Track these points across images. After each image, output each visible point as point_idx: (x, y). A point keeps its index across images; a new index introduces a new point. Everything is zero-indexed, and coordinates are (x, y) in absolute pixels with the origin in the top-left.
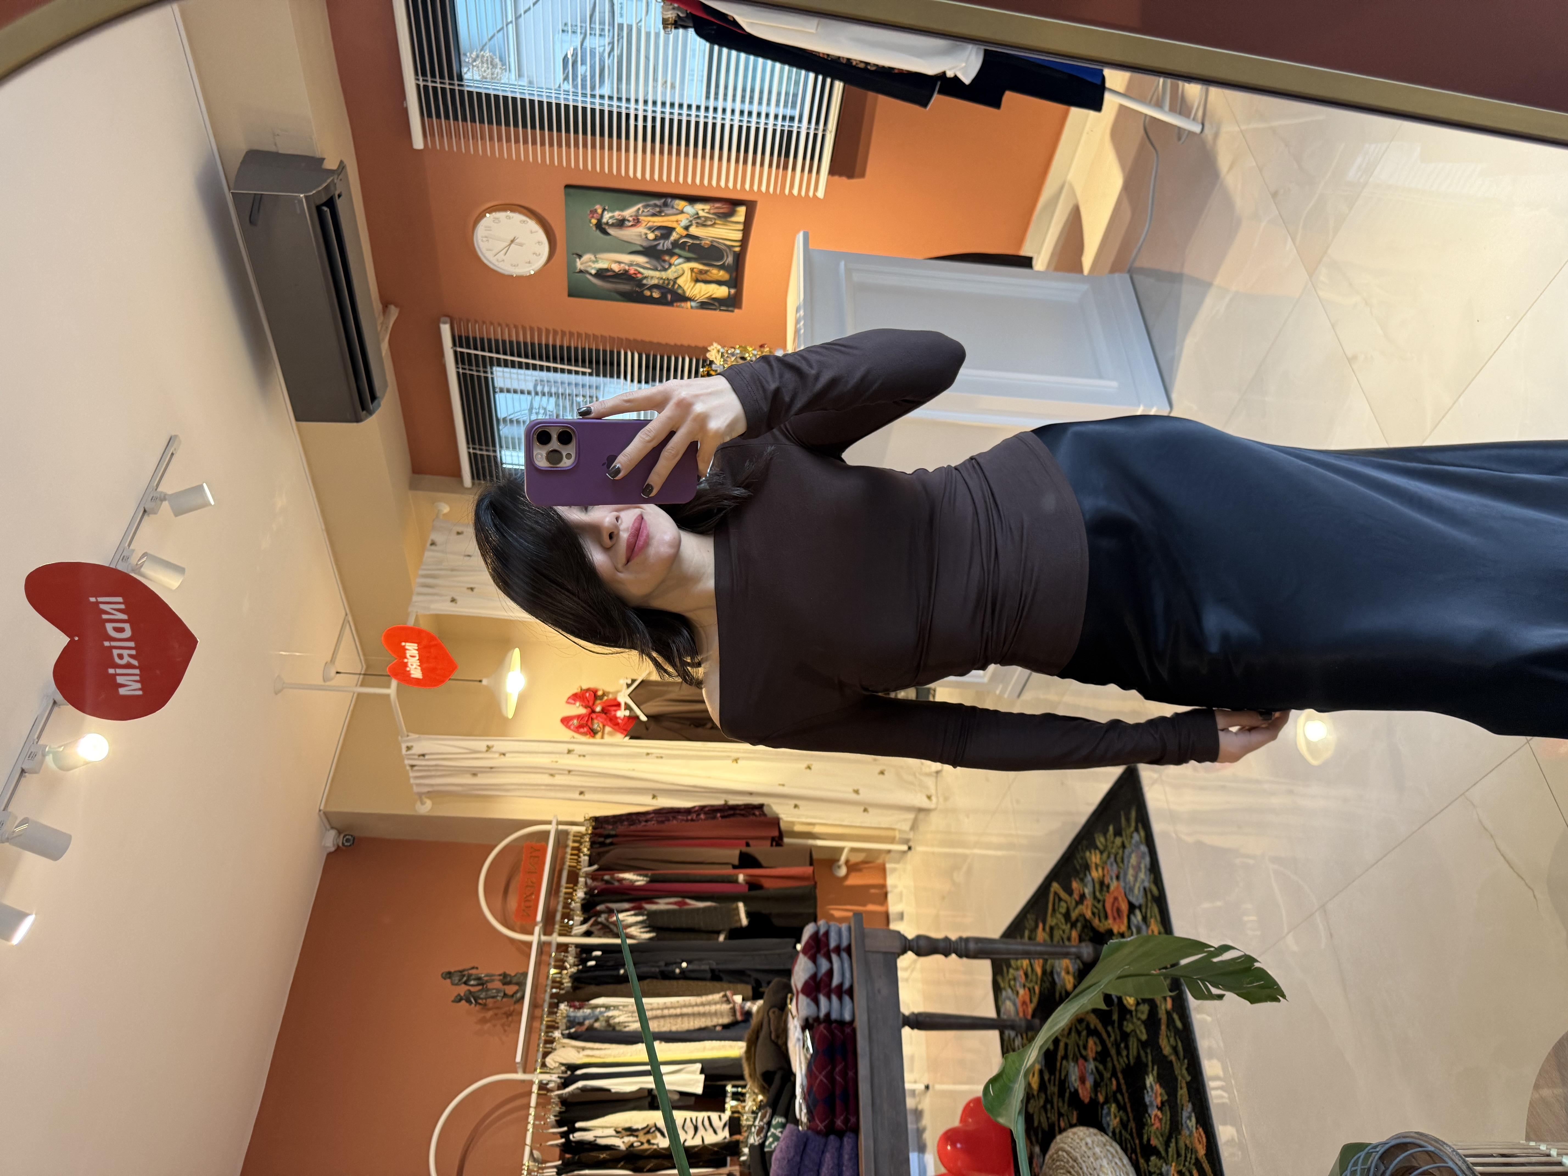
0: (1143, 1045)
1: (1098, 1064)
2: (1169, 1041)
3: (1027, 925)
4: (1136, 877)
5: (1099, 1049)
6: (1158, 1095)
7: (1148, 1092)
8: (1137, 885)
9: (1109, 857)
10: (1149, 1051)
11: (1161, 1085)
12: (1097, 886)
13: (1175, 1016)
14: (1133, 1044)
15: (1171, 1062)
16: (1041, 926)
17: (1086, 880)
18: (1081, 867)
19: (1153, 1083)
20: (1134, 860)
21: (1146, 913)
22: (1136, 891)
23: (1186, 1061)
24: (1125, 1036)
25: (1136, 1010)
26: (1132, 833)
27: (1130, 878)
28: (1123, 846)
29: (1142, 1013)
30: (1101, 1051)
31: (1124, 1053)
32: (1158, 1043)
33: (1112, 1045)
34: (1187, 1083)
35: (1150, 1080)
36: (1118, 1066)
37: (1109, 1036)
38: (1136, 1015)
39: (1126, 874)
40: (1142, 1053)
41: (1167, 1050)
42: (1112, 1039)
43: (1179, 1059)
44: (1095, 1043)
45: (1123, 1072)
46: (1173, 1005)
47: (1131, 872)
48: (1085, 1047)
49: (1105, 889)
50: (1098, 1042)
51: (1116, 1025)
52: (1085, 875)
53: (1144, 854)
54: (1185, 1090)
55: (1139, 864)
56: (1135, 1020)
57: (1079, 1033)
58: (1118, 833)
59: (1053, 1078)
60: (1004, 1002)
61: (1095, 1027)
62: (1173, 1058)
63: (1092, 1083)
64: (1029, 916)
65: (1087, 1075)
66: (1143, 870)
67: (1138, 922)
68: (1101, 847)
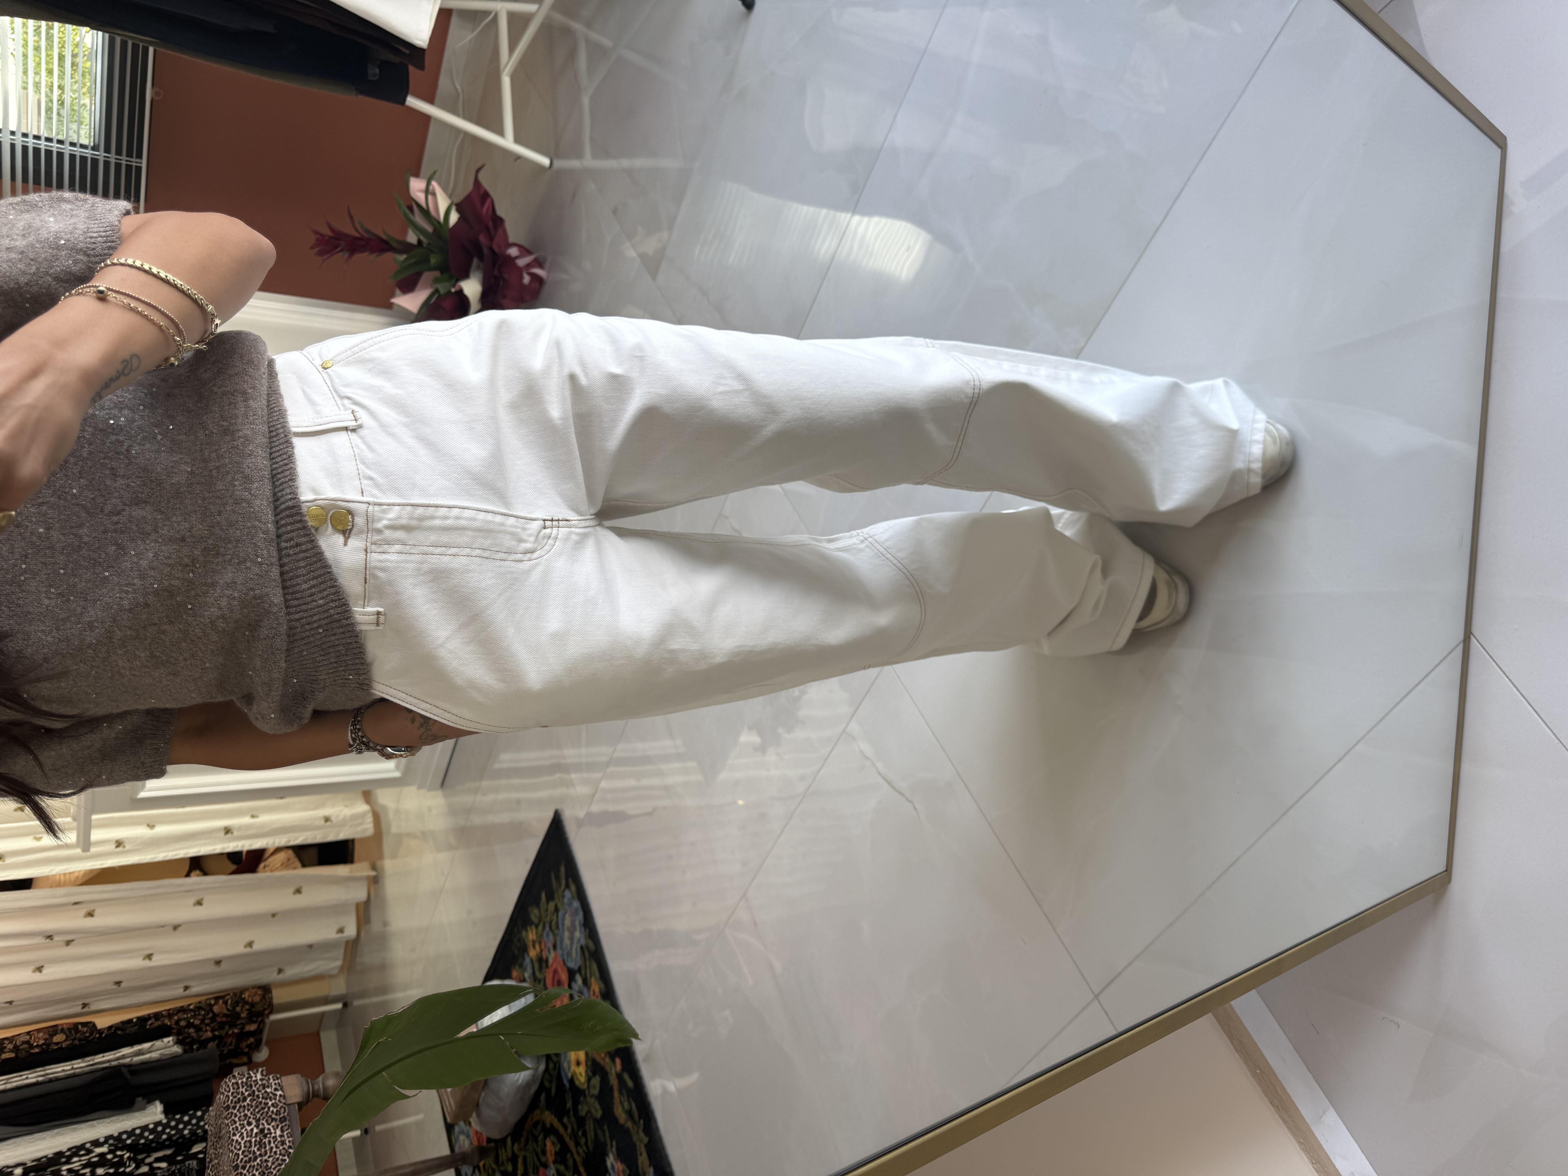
0: (599, 1123)
1: (558, 1166)
2: (623, 1106)
4: (571, 938)
5: (558, 1147)
6: (621, 1173)
7: (610, 1175)
8: (574, 946)
9: (544, 928)
11: (621, 1162)
12: (536, 964)
13: (626, 1078)
14: (590, 1128)
15: (628, 1130)
17: (524, 961)
18: (518, 951)
19: (614, 1162)
20: (568, 921)
21: (586, 974)
22: (574, 955)
23: (641, 1120)
24: (581, 1122)
25: (589, 1088)
26: (564, 891)
27: (566, 942)
28: (557, 910)
29: (594, 1087)
30: (560, 1150)
31: (583, 1141)
32: (614, 1113)
33: (570, 1138)
34: (645, 1146)
35: (610, 1160)
36: (578, 1159)
37: (566, 1128)
38: (589, 1093)
39: (562, 940)
40: (599, 1132)
41: (623, 1118)
42: (569, 1131)
43: (634, 1122)
44: (553, 1143)
45: (584, 1164)
46: (623, 1067)
47: (566, 935)
48: (544, 1152)
49: (544, 965)
50: (555, 1140)
51: (571, 1113)
52: (523, 956)
53: (577, 909)
54: (645, 1155)
55: (573, 922)
56: (589, 1099)
57: (536, 1139)
58: (550, 897)
60: (457, 1139)
61: (552, 1125)
62: (629, 1125)
66: (578, 927)
67: (579, 987)
68: (534, 919)
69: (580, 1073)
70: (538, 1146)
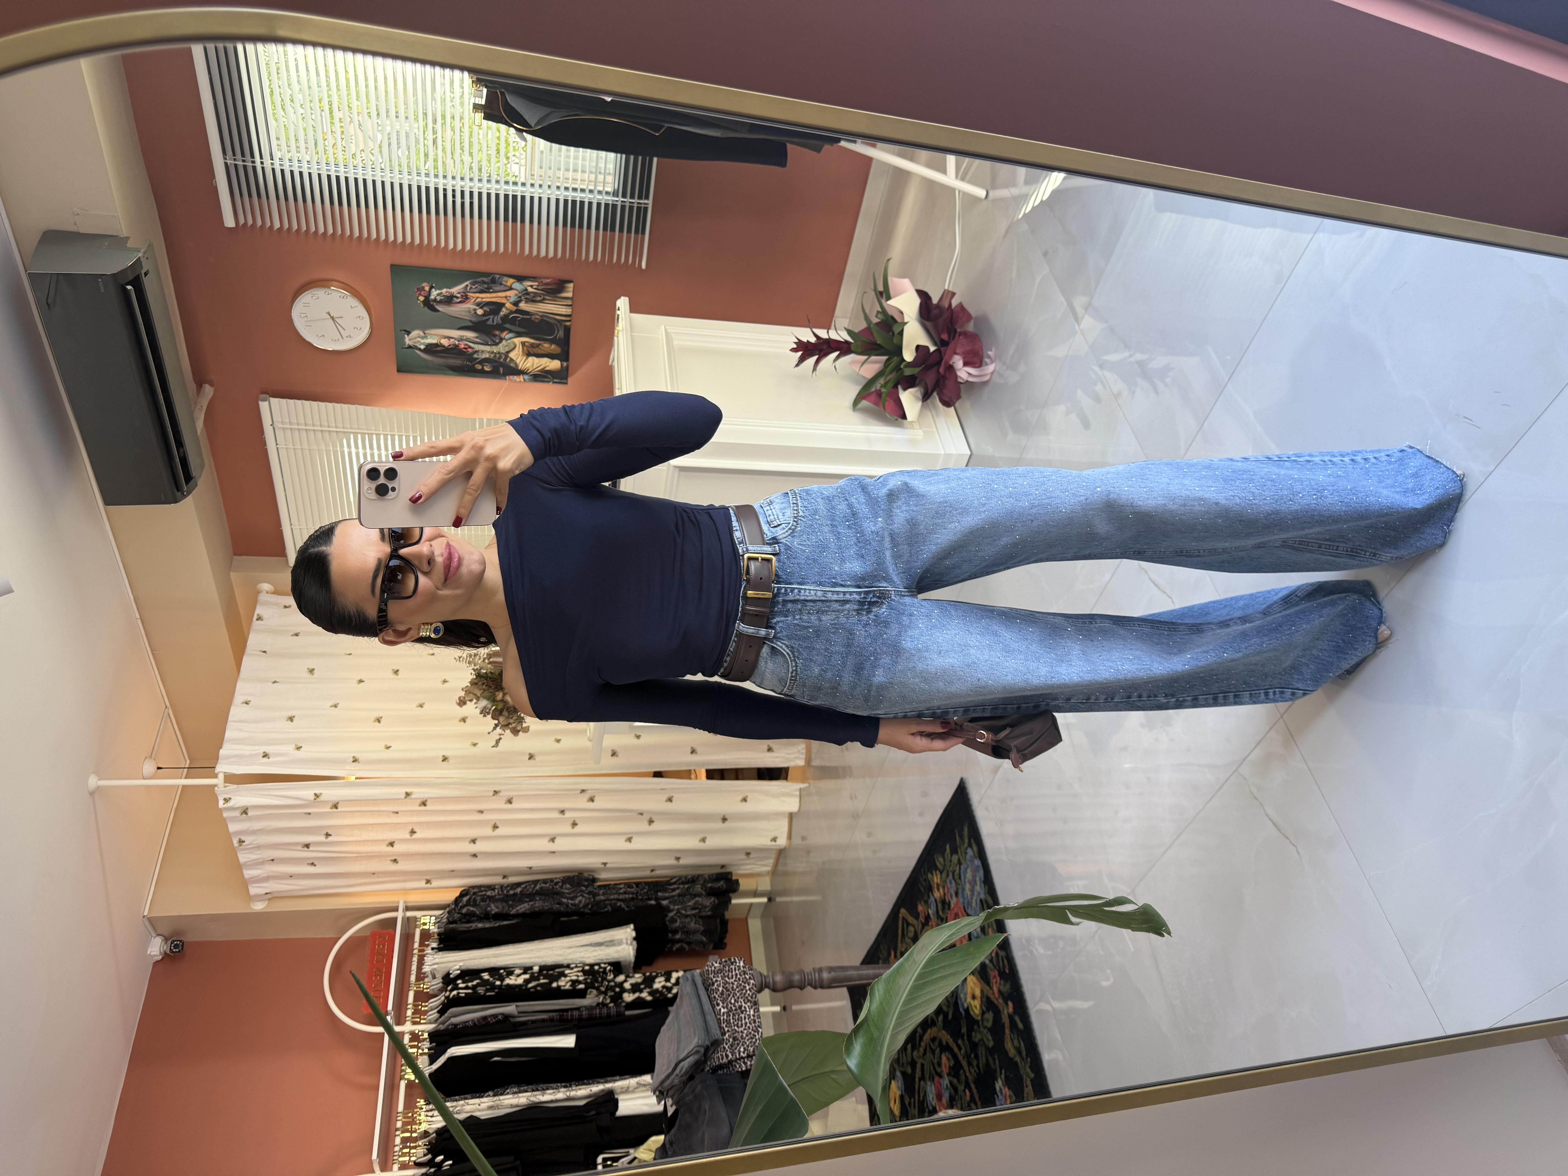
0: (990, 1051)
1: (951, 1078)
2: (1013, 1042)
3: (881, 956)
4: (972, 891)
5: (952, 1063)
6: (1008, 1098)
7: (998, 1096)
8: (975, 898)
9: (948, 876)
10: (996, 1057)
11: (1008, 1087)
12: (940, 905)
13: (1017, 1019)
14: (982, 1053)
15: (1016, 1063)
16: (893, 953)
17: (930, 901)
18: (925, 890)
19: (1002, 1087)
20: (969, 875)
22: (974, 905)
23: (1029, 1059)
24: (974, 1046)
25: (982, 1020)
26: (967, 849)
27: (968, 892)
28: (960, 863)
29: (988, 1021)
30: (954, 1065)
31: (975, 1063)
32: (1004, 1046)
33: (964, 1058)
34: (1031, 1080)
35: (999, 1084)
36: (970, 1077)
37: (960, 1049)
38: (982, 1024)
39: (963, 890)
40: (990, 1059)
41: (1012, 1052)
42: (963, 1052)
43: (1023, 1059)
44: (948, 1059)
45: (975, 1083)
46: (1014, 1009)
47: (968, 886)
48: (939, 1064)
49: (947, 907)
50: (950, 1057)
51: (966, 1038)
52: (929, 897)
53: (978, 867)
54: (1030, 1087)
55: (974, 877)
56: (982, 1029)
57: (933, 1052)
58: (954, 851)
59: (912, 1100)
61: (947, 1043)
62: (1018, 1059)
63: (948, 1098)
64: (881, 947)
65: (943, 1091)
66: (978, 883)
67: (978, 934)
68: (939, 866)
69: (976, 1007)
70: (934, 1058)
